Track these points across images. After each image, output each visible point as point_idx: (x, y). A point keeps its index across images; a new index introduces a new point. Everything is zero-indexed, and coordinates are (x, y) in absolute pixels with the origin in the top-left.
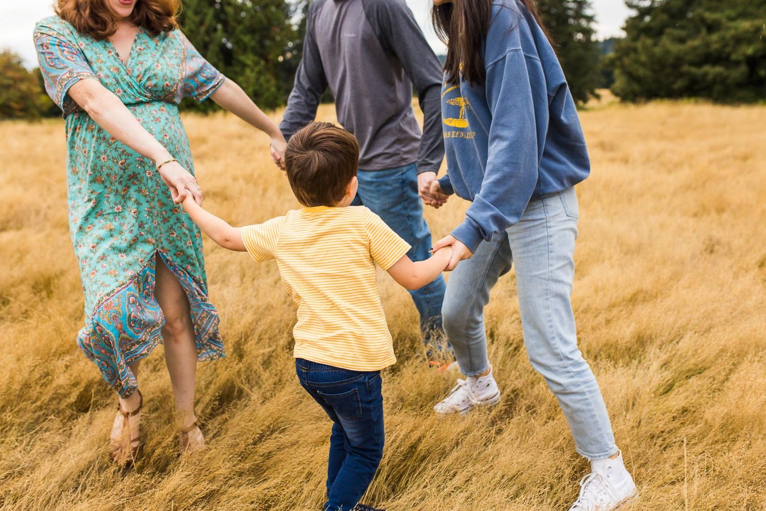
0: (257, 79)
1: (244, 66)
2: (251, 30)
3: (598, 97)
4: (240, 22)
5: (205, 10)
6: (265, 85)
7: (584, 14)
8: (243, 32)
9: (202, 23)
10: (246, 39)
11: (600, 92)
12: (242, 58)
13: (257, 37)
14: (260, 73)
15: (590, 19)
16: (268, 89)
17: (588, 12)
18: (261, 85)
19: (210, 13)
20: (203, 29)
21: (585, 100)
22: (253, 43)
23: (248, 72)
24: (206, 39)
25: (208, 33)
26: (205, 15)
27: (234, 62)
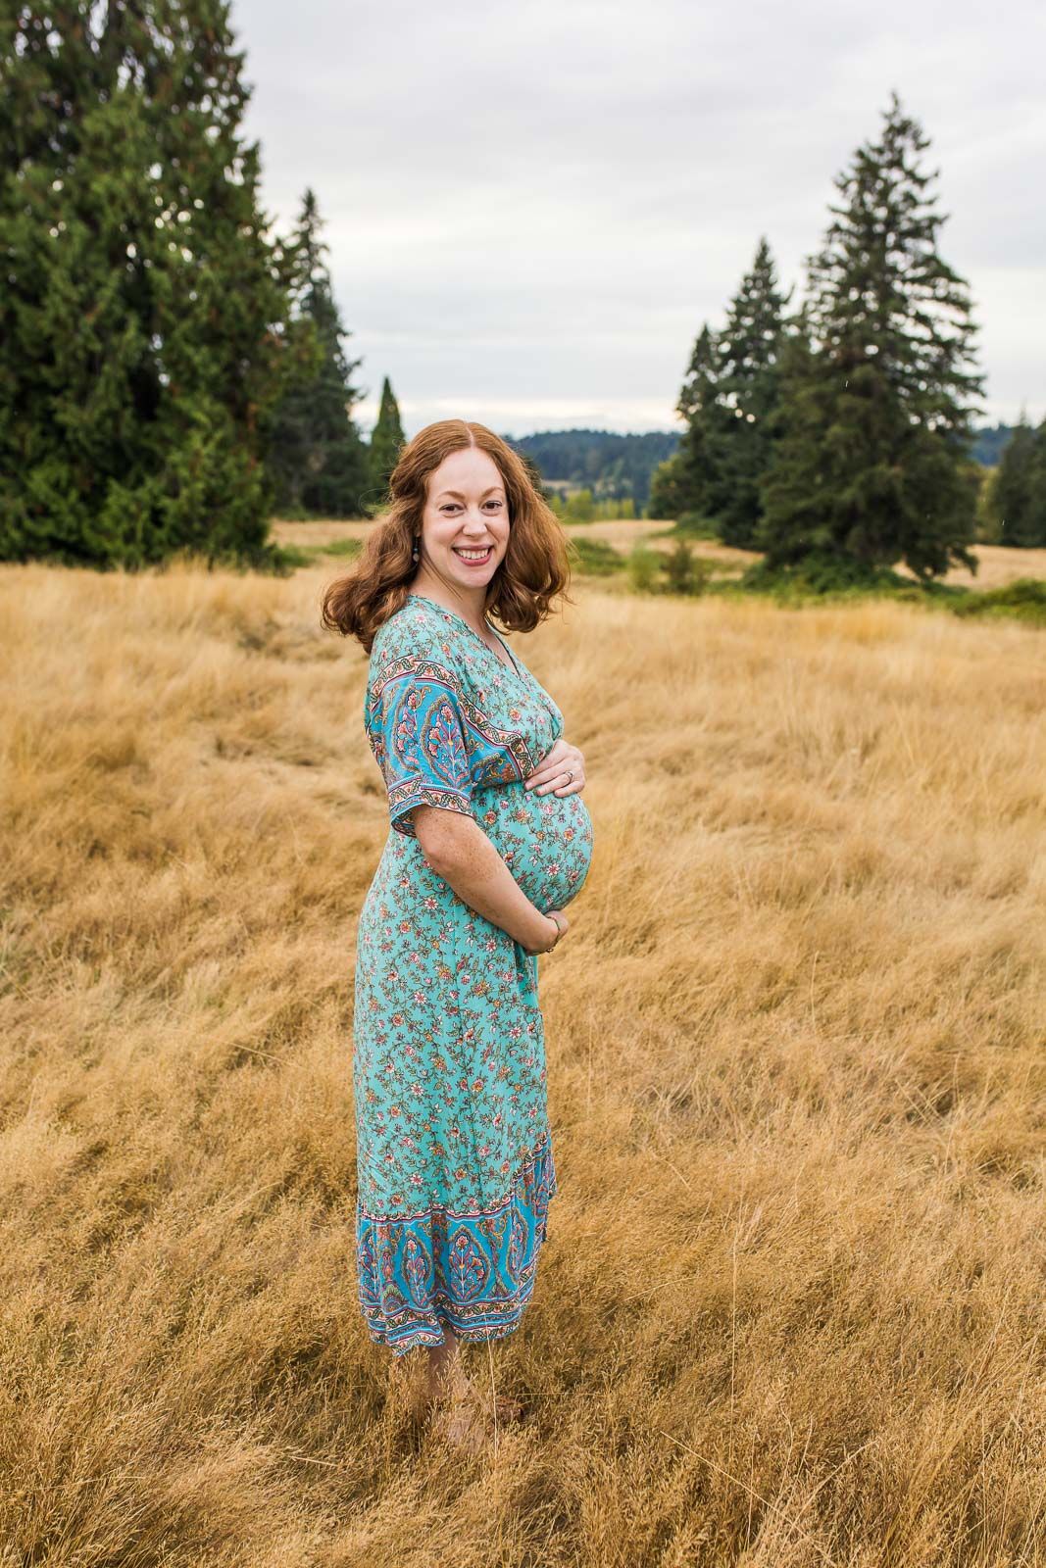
0: (219, 462)
1: (190, 423)
2: (211, 337)
3: (972, 563)
4: (185, 312)
5: (99, 274)
6: (235, 477)
7: (951, 373)
8: (187, 340)
9: (87, 305)
10: (199, 356)
11: (976, 550)
12: (184, 404)
13: (225, 355)
14: (222, 445)
15: (966, 384)
16: (241, 489)
17: (962, 367)
18: (225, 477)
19: (113, 280)
20: (88, 321)
21: (940, 567)
22: (214, 369)
23: (196, 440)
24: (97, 347)
25: (99, 330)
26: (99, 285)
27: (159, 412)
